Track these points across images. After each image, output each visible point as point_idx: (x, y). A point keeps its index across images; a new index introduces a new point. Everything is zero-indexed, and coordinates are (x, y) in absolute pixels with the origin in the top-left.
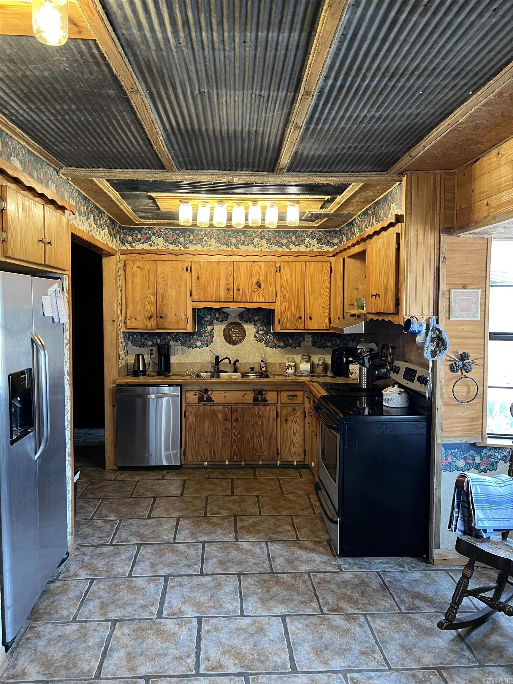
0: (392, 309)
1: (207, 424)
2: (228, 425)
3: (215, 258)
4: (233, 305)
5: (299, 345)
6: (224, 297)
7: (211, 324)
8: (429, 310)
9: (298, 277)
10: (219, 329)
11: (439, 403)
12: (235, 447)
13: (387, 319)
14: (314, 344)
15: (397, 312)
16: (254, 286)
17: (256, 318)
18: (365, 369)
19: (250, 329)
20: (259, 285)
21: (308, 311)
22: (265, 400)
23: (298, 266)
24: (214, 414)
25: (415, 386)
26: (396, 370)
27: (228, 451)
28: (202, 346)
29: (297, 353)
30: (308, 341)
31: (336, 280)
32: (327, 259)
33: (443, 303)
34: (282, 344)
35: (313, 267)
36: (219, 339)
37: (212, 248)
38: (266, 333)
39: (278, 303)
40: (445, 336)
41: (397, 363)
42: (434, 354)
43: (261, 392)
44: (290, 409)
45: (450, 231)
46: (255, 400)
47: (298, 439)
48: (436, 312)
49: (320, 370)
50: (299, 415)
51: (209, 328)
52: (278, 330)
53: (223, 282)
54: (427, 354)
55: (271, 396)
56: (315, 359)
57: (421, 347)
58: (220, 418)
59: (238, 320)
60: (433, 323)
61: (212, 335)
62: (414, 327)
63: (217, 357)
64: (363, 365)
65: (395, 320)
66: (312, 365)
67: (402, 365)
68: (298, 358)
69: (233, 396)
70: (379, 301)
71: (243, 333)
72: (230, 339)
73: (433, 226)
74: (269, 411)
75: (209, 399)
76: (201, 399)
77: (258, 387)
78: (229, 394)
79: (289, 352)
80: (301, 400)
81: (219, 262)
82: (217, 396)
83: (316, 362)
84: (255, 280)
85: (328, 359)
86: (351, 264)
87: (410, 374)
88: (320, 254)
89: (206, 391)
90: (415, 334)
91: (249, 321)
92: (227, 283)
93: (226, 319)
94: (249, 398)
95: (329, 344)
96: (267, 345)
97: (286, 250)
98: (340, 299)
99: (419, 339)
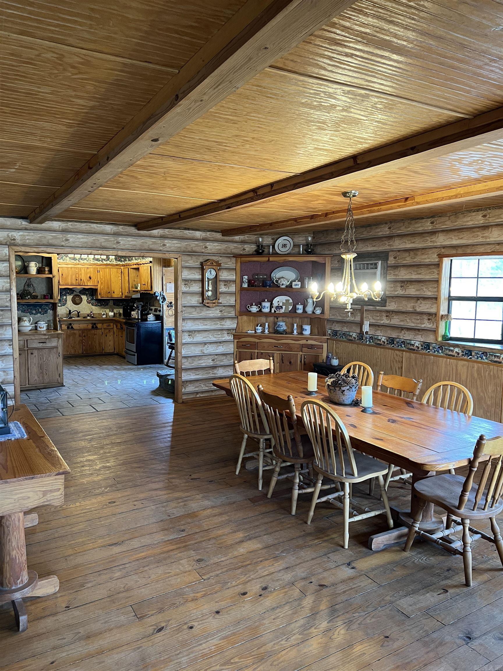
0: (150, 289)
1: (71, 338)
2: (81, 338)
3: (70, 266)
4: (79, 287)
5: (107, 305)
6: (74, 283)
7: (65, 295)
8: (161, 289)
9: (108, 274)
10: (69, 298)
11: (164, 317)
12: (84, 347)
13: (148, 292)
14: (114, 304)
15: (151, 290)
16: (88, 278)
17: (87, 293)
18: (139, 311)
19: (84, 298)
20: (90, 278)
21: (113, 289)
22: (97, 327)
23: (108, 269)
24: (75, 334)
25: (158, 313)
26: (151, 310)
27: (81, 350)
28: (61, 306)
29: (107, 308)
30: (111, 303)
31: (124, 277)
32: (119, 267)
33: (164, 287)
34: (99, 304)
35: (114, 270)
36: (69, 302)
37: (67, 261)
38: (92, 299)
39: (99, 286)
40: (165, 297)
41: (151, 308)
42: (162, 302)
43: (95, 324)
44: (108, 331)
45: (165, 266)
46: (93, 327)
47: (111, 343)
48: (163, 290)
49: (118, 315)
50: (112, 333)
51: (65, 297)
52: (99, 298)
53: (74, 277)
54: (161, 302)
55: (99, 326)
56: (115, 311)
57: (159, 301)
58: (77, 336)
59: (79, 294)
60: (162, 293)
61: (66, 300)
62: (157, 294)
63: (70, 311)
64: (139, 310)
65: (151, 292)
66: (114, 313)
67: (153, 308)
68: (107, 311)
69: (83, 326)
70: (146, 286)
71: (81, 300)
72: (75, 302)
73: (160, 265)
74: (99, 332)
75: (72, 328)
76: (68, 328)
77: (94, 322)
78: (80, 325)
79: (103, 308)
80: (112, 327)
81: (72, 268)
82: (75, 326)
83: (116, 312)
84: (88, 276)
85: (121, 311)
86: (131, 271)
87: (156, 310)
88: (117, 265)
89: (71, 324)
90: (157, 296)
91: (84, 294)
92: (76, 276)
93: (73, 293)
94: (90, 326)
95: (121, 304)
96: (92, 305)
97: (101, 263)
98: (128, 285)
99: (158, 298)
